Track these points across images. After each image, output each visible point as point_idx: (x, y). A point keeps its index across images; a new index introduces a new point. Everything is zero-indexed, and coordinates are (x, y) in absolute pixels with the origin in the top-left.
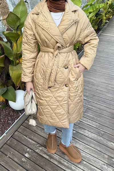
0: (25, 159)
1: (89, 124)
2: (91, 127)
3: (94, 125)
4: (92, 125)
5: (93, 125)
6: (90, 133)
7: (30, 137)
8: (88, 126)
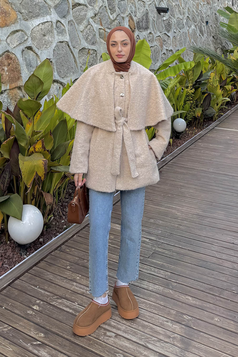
0: (33, 311)
1: (153, 273)
2: (156, 277)
3: (162, 275)
4: (157, 275)
5: (159, 275)
6: (151, 285)
7: (43, 288)
8: (150, 276)
